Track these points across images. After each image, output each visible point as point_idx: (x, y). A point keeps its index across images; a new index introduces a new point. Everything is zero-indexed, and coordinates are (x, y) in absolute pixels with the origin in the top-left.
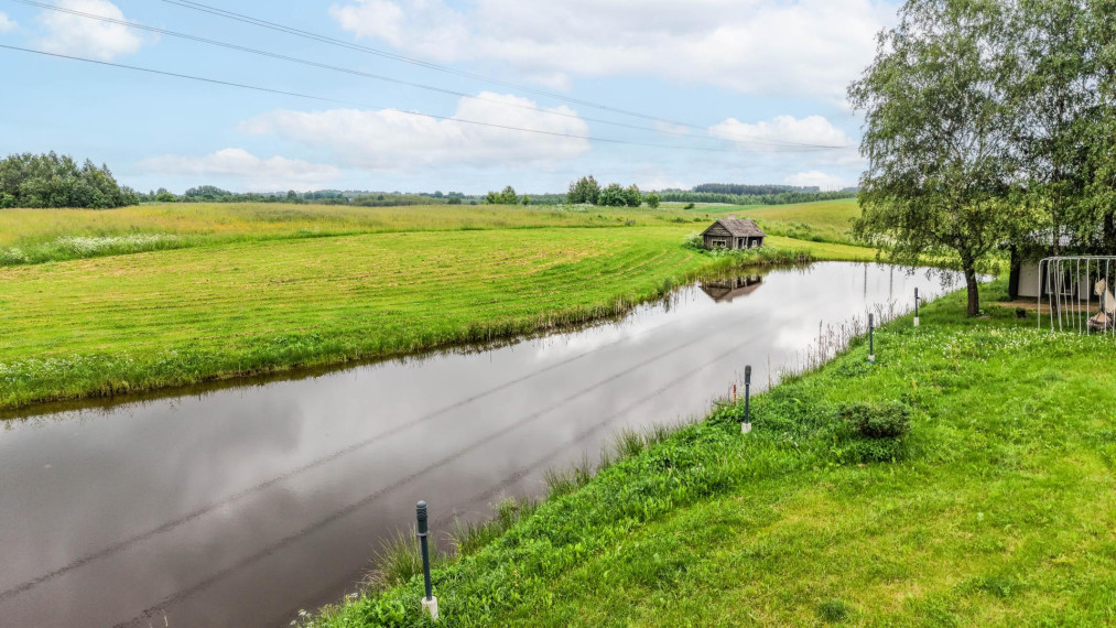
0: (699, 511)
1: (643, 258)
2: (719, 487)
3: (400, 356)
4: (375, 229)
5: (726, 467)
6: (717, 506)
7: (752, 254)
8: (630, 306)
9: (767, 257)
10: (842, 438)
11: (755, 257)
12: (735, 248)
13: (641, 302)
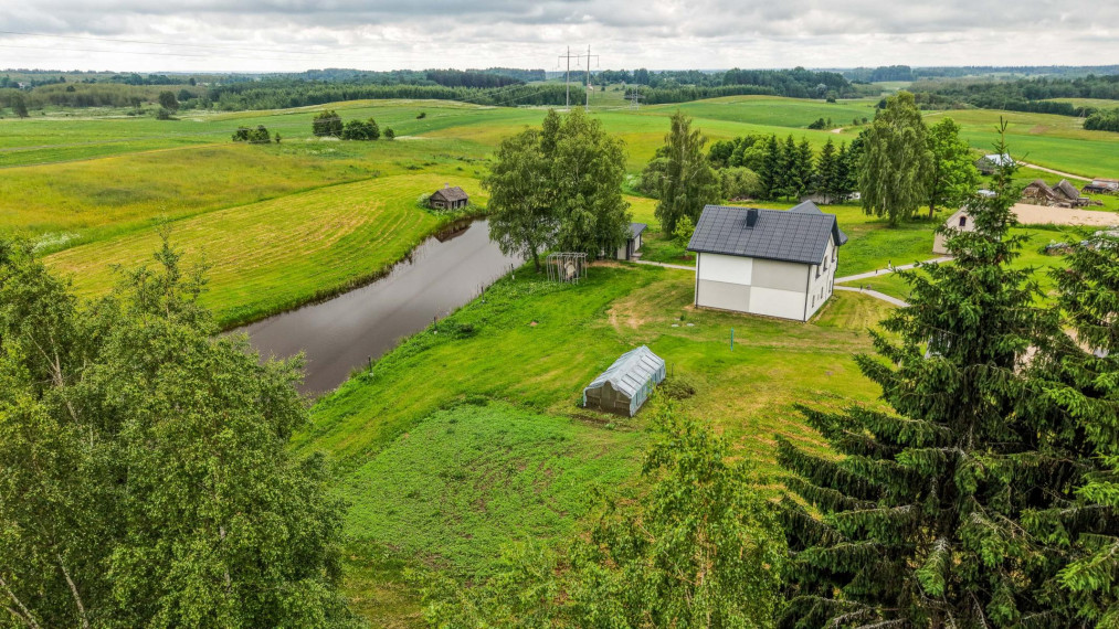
0: (422, 354)
1: (392, 223)
2: (427, 348)
3: (287, 311)
4: (201, 209)
5: (429, 343)
6: (426, 352)
7: (460, 213)
8: (391, 267)
9: (469, 213)
10: (459, 332)
11: (462, 215)
12: (450, 209)
13: (397, 263)
